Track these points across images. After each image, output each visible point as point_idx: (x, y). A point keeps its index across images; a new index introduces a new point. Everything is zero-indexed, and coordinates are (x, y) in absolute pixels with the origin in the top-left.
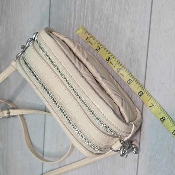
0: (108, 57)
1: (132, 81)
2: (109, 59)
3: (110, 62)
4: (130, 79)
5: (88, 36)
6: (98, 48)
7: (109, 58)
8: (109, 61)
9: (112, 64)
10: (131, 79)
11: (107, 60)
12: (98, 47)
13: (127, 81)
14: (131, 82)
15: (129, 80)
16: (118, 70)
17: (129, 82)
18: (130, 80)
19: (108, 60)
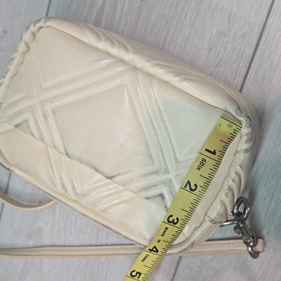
0: (178, 219)
1: (138, 278)
2: (173, 222)
3: (167, 228)
4: (140, 274)
5: (218, 153)
6: (193, 187)
7: (176, 221)
8: (168, 226)
9: (163, 235)
10: (142, 276)
11: (171, 219)
12: (196, 185)
13: (134, 271)
14: (136, 278)
15: (137, 273)
16: (154, 249)
17: (134, 274)
18: (138, 275)
19: (170, 222)
